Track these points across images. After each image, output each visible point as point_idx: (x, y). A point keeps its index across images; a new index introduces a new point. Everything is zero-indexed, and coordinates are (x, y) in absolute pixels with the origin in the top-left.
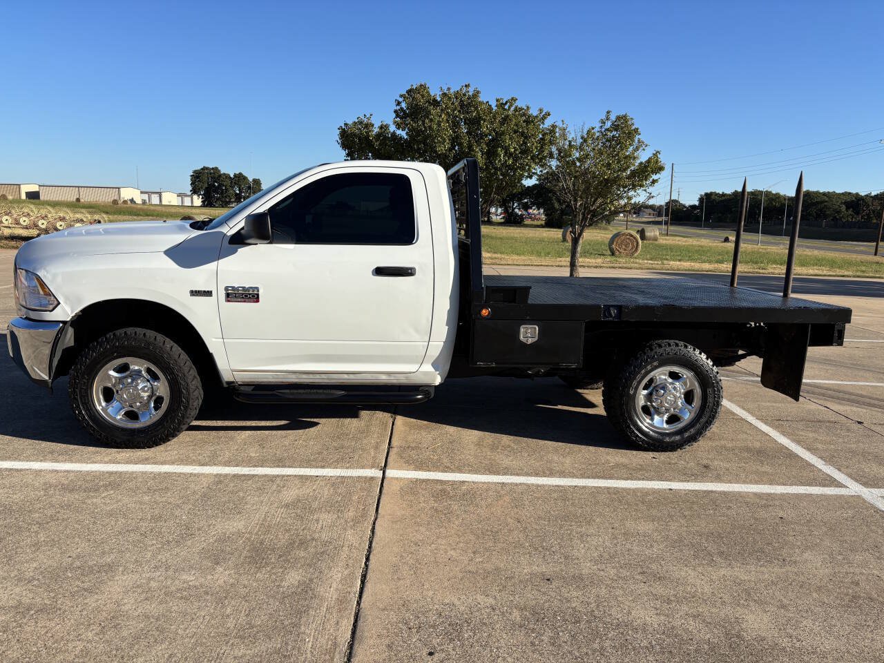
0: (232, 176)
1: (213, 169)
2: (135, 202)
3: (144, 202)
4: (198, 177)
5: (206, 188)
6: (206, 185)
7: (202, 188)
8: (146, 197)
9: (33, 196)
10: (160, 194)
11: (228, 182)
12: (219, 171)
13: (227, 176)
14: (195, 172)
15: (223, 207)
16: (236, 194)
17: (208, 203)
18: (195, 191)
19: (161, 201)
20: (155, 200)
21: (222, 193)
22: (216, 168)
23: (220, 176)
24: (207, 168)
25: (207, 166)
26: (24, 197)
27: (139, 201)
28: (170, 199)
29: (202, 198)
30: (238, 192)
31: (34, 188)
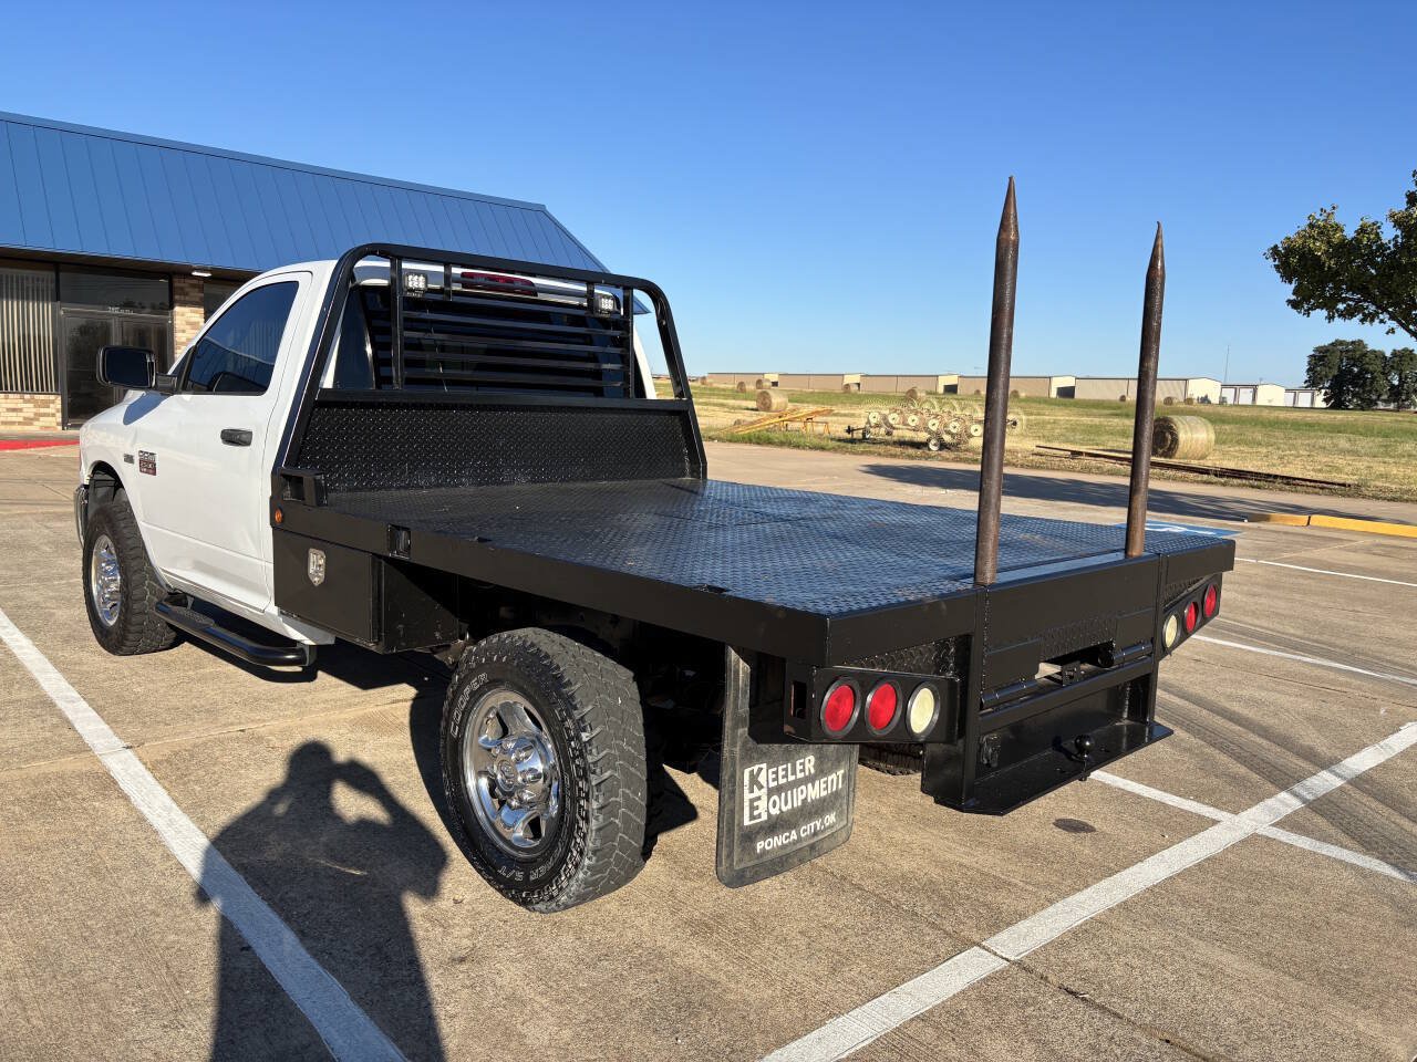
0: (1388, 354)
1: (1353, 343)
2: (1209, 402)
3: (1223, 401)
4: (1321, 358)
5: (1335, 377)
6: (1336, 372)
7: (1326, 376)
8: (1229, 394)
9: (1067, 393)
10: (1255, 388)
11: (1377, 367)
12: (1365, 346)
13: (1379, 356)
14: (1317, 350)
15: (1363, 409)
16: (1393, 386)
17: (1336, 402)
18: (1313, 382)
19: (1254, 399)
20: (1245, 397)
21: (1363, 386)
22: (1360, 342)
23: (1365, 355)
24: (1342, 343)
25: (1341, 339)
26: (1054, 394)
27: (1215, 399)
28: (1272, 396)
29: (1326, 394)
30: (1396, 383)
31: (1068, 382)
